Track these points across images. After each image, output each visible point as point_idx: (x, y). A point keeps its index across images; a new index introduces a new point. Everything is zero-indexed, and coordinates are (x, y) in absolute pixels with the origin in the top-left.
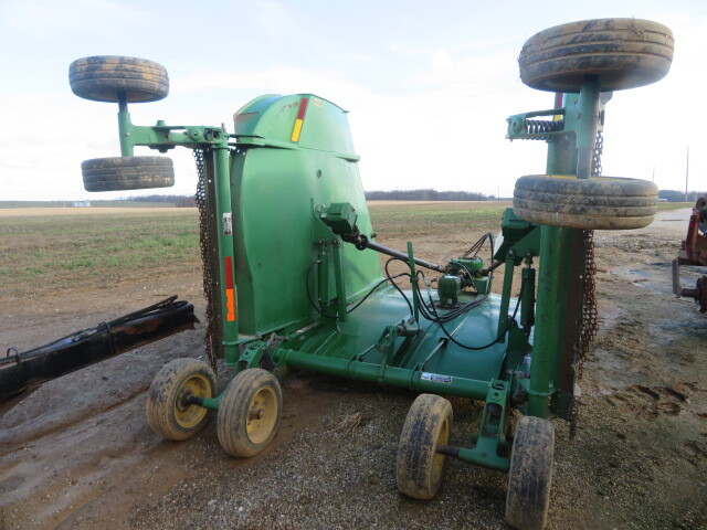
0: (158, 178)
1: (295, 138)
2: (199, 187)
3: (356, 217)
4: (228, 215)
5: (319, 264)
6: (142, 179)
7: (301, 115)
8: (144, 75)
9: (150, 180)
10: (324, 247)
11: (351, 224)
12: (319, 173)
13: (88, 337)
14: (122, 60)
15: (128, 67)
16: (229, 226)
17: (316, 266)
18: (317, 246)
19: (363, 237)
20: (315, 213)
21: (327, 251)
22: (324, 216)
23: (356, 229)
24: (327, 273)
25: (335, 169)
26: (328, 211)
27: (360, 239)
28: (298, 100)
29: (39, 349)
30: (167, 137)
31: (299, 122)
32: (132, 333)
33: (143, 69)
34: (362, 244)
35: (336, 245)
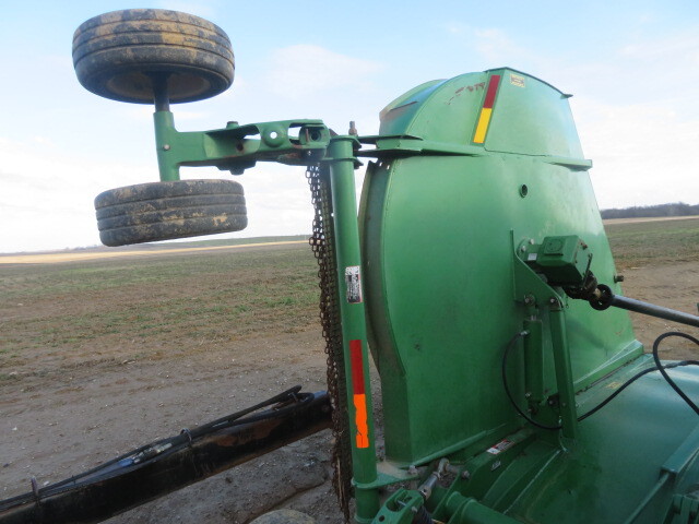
0: (197, 218)
1: (479, 138)
2: (318, 224)
3: (590, 257)
4: (354, 270)
5: (526, 336)
6: (166, 222)
7: (489, 101)
8: (165, 37)
9: (181, 222)
10: (533, 309)
11: (581, 269)
12: (524, 190)
13: (157, 455)
14: (126, 16)
15: (136, 24)
16: (357, 288)
17: (520, 341)
18: (521, 306)
19: (603, 288)
20: (517, 254)
21: (539, 316)
22: (532, 257)
23: (590, 276)
24: (539, 353)
25: (551, 182)
26: (540, 250)
27: (597, 292)
28: (486, 79)
29: (74, 479)
30: (241, 148)
31: (486, 112)
32: (229, 444)
33: (164, 26)
34: (603, 300)
35: (555, 307)
